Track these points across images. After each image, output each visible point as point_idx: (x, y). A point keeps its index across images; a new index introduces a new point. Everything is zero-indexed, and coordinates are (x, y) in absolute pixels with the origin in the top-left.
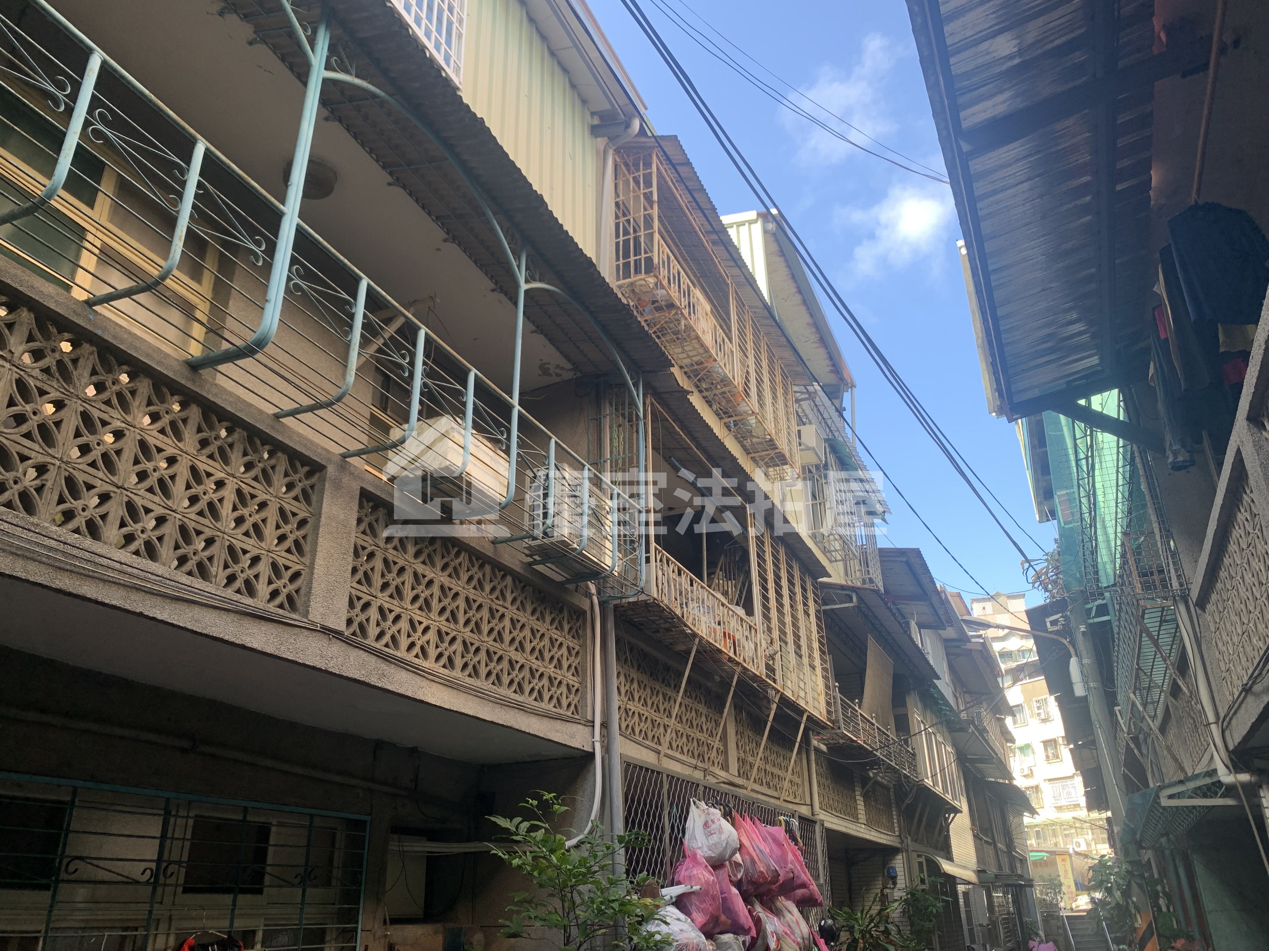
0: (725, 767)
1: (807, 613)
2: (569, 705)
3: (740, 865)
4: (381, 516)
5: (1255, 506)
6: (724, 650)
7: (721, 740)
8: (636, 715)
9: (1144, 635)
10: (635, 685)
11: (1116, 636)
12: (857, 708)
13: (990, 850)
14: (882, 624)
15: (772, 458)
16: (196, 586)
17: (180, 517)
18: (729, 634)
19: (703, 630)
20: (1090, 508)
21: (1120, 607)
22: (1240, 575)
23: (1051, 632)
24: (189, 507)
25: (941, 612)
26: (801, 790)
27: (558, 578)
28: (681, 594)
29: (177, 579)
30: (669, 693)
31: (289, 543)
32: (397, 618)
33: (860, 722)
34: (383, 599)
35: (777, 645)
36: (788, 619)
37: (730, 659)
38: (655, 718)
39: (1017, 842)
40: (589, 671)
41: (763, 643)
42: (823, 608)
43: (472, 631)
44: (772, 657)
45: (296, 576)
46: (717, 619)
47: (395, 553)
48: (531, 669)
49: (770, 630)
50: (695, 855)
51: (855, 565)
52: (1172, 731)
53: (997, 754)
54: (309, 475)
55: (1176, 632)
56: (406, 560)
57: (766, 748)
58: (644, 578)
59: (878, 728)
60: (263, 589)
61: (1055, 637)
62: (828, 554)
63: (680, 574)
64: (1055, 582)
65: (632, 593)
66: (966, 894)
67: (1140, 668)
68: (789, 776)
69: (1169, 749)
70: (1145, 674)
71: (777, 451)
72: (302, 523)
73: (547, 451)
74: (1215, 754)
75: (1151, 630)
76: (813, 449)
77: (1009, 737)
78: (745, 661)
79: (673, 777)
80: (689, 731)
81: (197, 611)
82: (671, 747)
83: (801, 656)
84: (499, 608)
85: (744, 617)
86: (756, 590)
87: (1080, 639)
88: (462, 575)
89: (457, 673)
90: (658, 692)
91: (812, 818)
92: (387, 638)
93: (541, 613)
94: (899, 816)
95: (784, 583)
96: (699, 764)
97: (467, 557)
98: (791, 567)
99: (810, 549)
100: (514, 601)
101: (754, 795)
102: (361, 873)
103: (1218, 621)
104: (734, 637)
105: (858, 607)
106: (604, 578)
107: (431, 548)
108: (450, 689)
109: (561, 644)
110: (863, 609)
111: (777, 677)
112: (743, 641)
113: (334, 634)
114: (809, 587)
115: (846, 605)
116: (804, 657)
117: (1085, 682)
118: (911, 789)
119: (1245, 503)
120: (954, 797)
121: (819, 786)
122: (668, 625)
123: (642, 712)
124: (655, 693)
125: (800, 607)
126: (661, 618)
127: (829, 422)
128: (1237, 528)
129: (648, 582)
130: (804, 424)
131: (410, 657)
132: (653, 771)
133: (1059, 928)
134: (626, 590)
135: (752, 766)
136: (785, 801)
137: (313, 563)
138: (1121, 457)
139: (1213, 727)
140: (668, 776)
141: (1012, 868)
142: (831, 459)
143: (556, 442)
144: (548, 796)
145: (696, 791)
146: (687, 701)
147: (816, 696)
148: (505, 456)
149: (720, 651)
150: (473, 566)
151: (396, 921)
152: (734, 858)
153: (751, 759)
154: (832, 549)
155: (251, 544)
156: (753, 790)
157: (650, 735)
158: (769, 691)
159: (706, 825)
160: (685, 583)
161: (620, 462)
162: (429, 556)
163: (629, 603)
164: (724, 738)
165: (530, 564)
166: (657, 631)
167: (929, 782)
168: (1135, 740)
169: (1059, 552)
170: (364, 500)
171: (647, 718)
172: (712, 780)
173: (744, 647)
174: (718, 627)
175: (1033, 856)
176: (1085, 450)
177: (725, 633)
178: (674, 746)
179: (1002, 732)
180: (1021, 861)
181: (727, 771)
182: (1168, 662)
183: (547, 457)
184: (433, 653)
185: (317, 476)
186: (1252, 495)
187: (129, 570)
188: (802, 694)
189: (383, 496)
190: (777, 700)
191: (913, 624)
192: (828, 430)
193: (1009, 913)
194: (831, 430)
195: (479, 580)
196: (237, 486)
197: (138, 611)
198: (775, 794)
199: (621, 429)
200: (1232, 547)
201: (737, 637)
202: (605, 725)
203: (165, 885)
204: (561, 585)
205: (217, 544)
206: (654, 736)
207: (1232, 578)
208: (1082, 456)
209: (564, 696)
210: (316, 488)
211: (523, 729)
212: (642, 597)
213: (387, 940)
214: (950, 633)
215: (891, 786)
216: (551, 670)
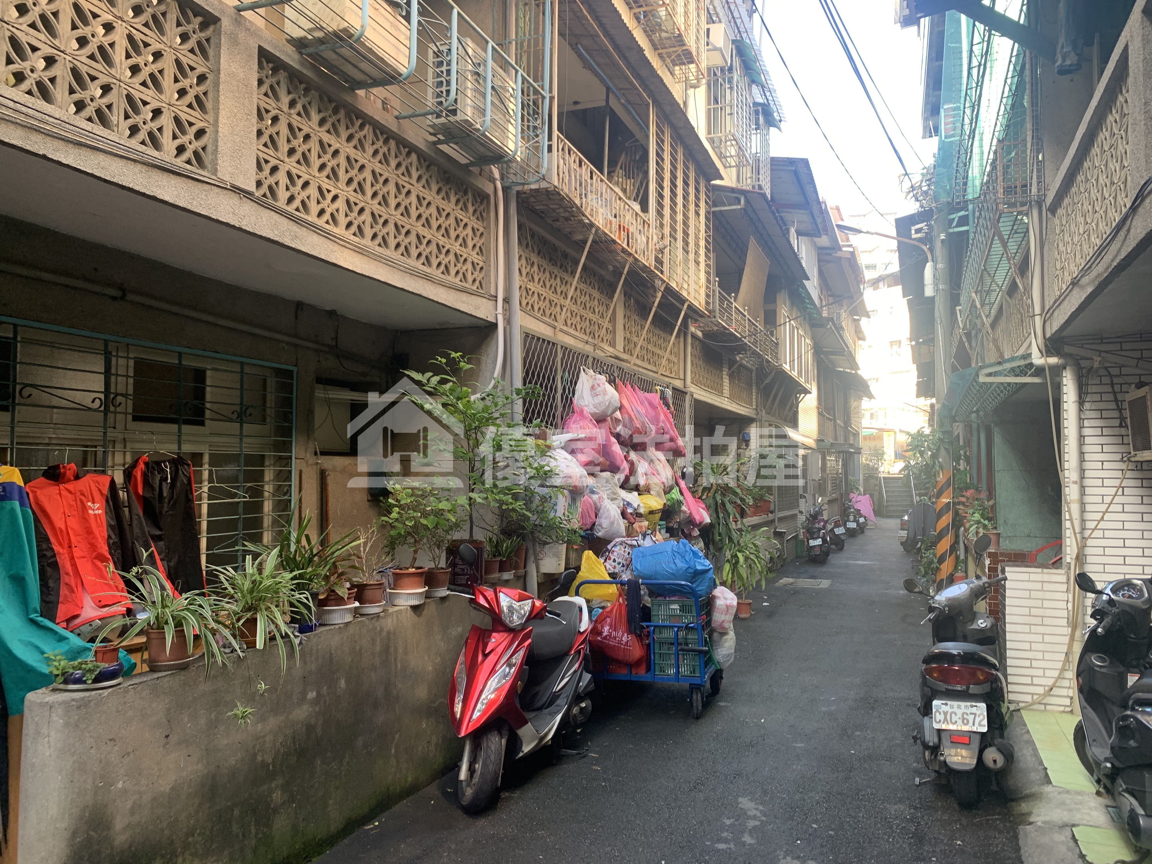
0: (613, 344)
1: (697, 214)
2: (474, 281)
3: (620, 421)
4: (282, 79)
5: (1127, 106)
6: (618, 240)
7: (609, 322)
8: (536, 295)
9: (996, 238)
10: (536, 268)
11: (971, 242)
12: (732, 300)
13: (830, 424)
14: (764, 228)
15: (679, 55)
16: (98, 133)
17: (70, 59)
18: (624, 227)
19: (599, 222)
20: (972, 119)
21: (980, 214)
22: (1095, 177)
23: (914, 239)
24: (77, 50)
25: (819, 221)
26: (676, 368)
27: (463, 161)
28: (581, 184)
29: (76, 124)
30: (566, 278)
31: (190, 98)
32: (306, 185)
33: (734, 314)
34: (290, 164)
35: (667, 240)
36: (680, 217)
37: (624, 251)
38: (552, 298)
39: (853, 420)
40: (492, 252)
41: (655, 237)
42: (713, 209)
43: (380, 204)
44: (662, 251)
45: (200, 133)
46: (614, 212)
47: (299, 118)
48: (437, 245)
49: (662, 225)
50: (582, 411)
51: (747, 172)
52: (1002, 324)
53: (848, 348)
54: (204, 26)
55: (1025, 236)
56: (310, 127)
57: (649, 331)
58: (545, 165)
59: (749, 319)
60: (169, 145)
61: (917, 243)
62: (723, 160)
63: (580, 165)
64: (926, 193)
65: (534, 180)
66: (805, 457)
67: (985, 269)
68: (667, 355)
69: (995, 341)
70: (989, 274)
71: (684, 48)
72: (202, 79)
73: (449, 21)
74: (1034, 341)
75: (1003, 233)
76: (720, 50)
77: (861, 336)
78: (636, 252)
79: (566, 348)
80: (583, 312)
81: (101, 157)
82: (566, 324)
83: (687, 252)
84: (405, 184)
85: (639, 212)
86: (652, 186)
87: (938, 245)
88: (367, 147)
89: (367, 241)
90: (556, 276)
91: (684, 390)
92: (297, 203)
93: (447, 193)
94: (757, 393)
95: (680, 183)
96: (590, 340)
97: (371, 130)
98: (688, 168)
99: (707, 151)
100: (419, 178)
101: (636, 368)
102: (291, 413)
103: (1064, 223)
104: (628, 230)
105: (744, 209)
106: (506, 162)
107: (334, 118)
108: (361, 256)
109: (466, 225)
110: (749, 212)
111: (664, 269)
112: (637, 235)
113: (246, 194)
114: (703, 189)
115: (734, 207)
116: (690, 253)
117: (936, 284)
118: (771, 372)
119: (1118, 104)
120: (807, 381)
121: (692, 365)
122: (567, 214)
123: (541, 292)
124: (553, 276)
125: (692, 207)
126: (561, 206)
127: (739, 21)
128: (1104, 130)
129: (549, 169)
130: (714, 22)
131: (321, 222)
132: (549, 342)
133: (876, 485)
134: (528, 177)
135: (635, 345)
136: (662, 375)
137: (216, 121)
138: (1012, 67)
139: (1037, 319)
140: (562, 347)
141: (846, 439)
142: (737, 63)
143: (459, 13)
144: (454, 355)
145: (586, 361)
146: (582, 286)
147: (697, 288)
148: (406, 24)
149: (614, 242)
150: (378, 140)
151: (324, 453)
152: (614, 415)
153: (635, 339)
154: (728, 154)
155: (149, 94)
156: (635, 364)
157: (548, 313)
158: (656, 281)
159: (593, 388)
160: (586, 176)
161: (525, 44)
162: (333, 125)
163: (531, 190)
164: (613, 320)
165: (435, 143)
166: (557, 220)
167: (787, 367)
168: (968, 335)
169: (935, 166)
170: (263, 60)
171: (545, 298)
172: (599, 354)
173: (636, 240)
174: (614, 220)
175: (864, 432)
176: (979, 58)
177: (620, 226)
178: (569, 323)
179: (856, 332)
180: (854, 434)
181: (614, 347)
182: (1012, 262)
183: (449, 29)
184: (343, 221)
185: (211, 28)
186: (1126, 95)
187: (24, 109)
188: (685, 286)
189: (282, 57)
190: (662, 289)
191: (792, 231)
192: (736, 31)
193: (837, 473)
194: (739, 32)
195: (384, 154)
196: (128, 32)
197: (41, 153)
198: (654, 369)
199: (527, 8)
200: (1096, 150)
201: (631, 230)
202: (507, 300)
203: (115, 413)
204: (465, 167)
205: (114, 92)
206: (551, 314)
207: (1087, 180)
208: (975, 63)
209: (470, 273)
210: (212, 41)
211: (432, 298)
212: (544, 185)
213: (319, 467)
214: (824, 241)
215: (754, 369)
216: (456, 247)
